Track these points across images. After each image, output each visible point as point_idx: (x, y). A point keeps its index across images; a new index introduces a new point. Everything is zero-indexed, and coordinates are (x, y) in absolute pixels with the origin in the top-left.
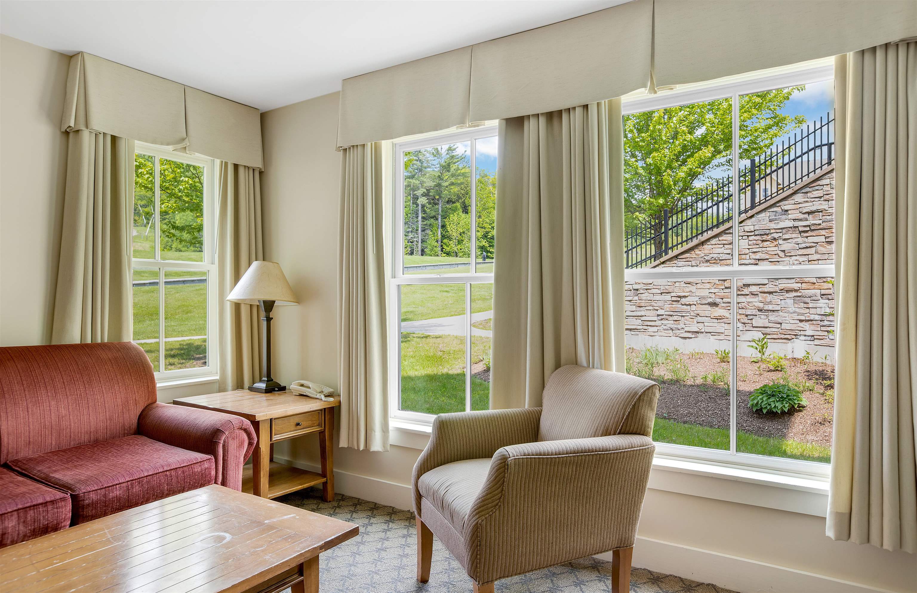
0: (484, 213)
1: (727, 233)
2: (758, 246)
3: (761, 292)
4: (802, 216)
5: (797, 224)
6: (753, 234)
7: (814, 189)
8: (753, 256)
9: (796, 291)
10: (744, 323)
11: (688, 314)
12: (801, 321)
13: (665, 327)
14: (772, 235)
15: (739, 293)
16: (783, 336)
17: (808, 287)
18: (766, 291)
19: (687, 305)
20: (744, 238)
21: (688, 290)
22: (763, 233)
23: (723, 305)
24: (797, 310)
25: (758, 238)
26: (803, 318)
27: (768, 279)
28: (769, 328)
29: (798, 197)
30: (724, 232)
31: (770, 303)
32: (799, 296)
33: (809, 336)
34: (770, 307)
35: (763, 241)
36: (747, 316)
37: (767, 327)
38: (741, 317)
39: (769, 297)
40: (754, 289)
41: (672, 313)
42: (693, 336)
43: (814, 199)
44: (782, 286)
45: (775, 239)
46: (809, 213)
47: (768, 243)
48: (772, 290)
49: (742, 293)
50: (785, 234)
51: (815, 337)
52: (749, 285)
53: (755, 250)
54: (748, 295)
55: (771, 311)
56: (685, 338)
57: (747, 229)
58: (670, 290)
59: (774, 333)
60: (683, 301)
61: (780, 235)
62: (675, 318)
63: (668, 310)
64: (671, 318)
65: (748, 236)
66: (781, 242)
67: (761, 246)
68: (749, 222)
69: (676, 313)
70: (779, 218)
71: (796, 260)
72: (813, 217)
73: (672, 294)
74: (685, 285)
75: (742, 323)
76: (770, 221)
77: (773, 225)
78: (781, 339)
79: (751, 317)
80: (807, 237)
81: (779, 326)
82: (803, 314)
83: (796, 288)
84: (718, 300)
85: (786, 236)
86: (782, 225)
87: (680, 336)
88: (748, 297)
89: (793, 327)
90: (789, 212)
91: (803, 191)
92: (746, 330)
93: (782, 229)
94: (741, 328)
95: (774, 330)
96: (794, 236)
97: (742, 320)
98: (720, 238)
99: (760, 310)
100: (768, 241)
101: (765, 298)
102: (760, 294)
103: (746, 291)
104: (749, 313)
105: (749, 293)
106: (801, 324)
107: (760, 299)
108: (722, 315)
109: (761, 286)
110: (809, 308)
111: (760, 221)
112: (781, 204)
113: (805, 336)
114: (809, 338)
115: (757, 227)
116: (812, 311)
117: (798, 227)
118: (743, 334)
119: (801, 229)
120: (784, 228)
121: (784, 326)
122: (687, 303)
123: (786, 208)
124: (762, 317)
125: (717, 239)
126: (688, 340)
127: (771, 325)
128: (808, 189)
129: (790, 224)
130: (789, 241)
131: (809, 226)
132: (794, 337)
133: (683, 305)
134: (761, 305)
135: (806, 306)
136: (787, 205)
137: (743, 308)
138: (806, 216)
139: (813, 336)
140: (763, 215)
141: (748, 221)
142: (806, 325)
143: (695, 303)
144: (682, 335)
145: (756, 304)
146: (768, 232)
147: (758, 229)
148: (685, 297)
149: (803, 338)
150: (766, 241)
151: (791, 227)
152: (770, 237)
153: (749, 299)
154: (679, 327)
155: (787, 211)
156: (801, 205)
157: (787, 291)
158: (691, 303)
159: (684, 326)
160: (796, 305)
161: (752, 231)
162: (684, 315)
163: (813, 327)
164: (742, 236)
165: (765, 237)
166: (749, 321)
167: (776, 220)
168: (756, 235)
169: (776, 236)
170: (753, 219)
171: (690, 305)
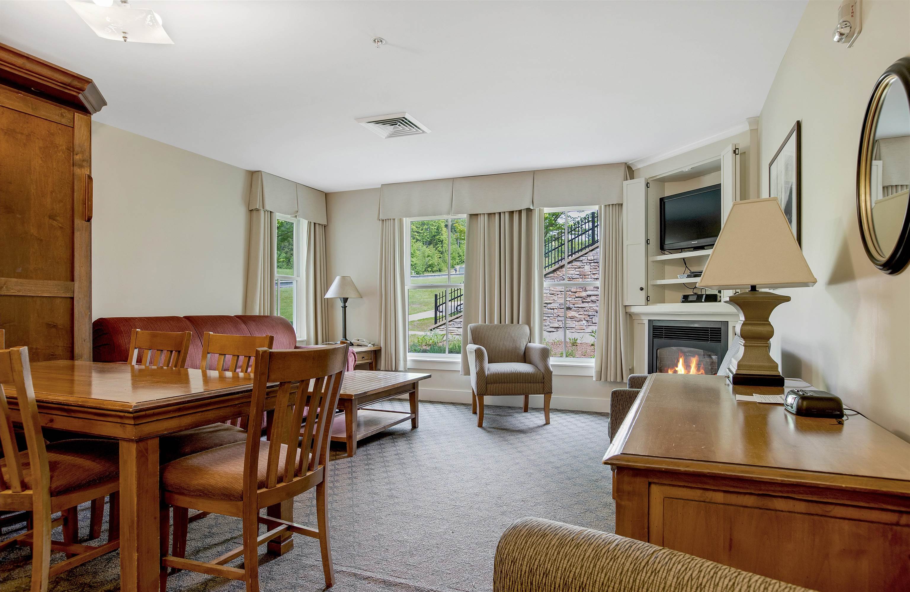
1: (577, 261)
2: (596, 270)
6: (593, 261)
8: (593, 276)
10: (587, 321)
11: (552, 315)
19: (551, 309)
20: (587, 264)
21: (552, 299)
23: (574, 309)
30: (575, 260)
36: (589, 316)
38: (585, 317)
40: (593, 298)
42: (555, 330)
49: (587, 301)
52: (590, 296)
53: (594, 272)
54: (590, 302)
56: (550, 332)
57: (589, 258)
60: (549, 306)
65: (590, 263)
68: (591, 254)
74: (550, 296)
75: (586, 321)
79: (592, 317)
84: (571, 306)
87: (547, 330)
88: (590, 303)
92: (589, 326)
94: (585, 324)
97: (586, 319)
99: (597, 312)
103: (589, 300)
104: (590, 314)
108: (573, 315)
118: (587, 328)
122: (552, 308)
126: (552, 333)
133: (548, 309)
137: (586, 311)
143: (557, 308)
144: (548, 330)
145: (595, 308)
147: (596, 258)
153: (590, 305)
158: (554, 308)
161: (592, 260)
162: (549, 316)
164: (586, 263)
166: (591, 319)
168: (595, 263)
170: (593, 252)
171: (553, 309)
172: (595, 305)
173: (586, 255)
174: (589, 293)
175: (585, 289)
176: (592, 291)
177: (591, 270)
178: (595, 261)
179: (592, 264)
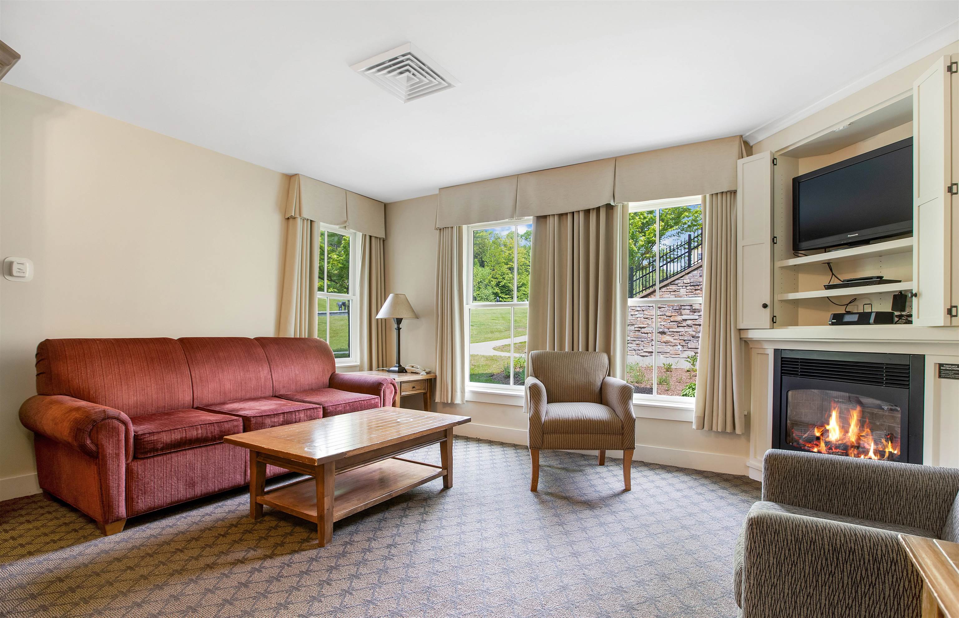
0: (497, 267)
1: (673, 284)
2: (692, 293)
3: (694, 325)
6: (689, 285)
10: (683, 346)
11: (646, 340)
13: (630, 349)
18: (697, 324)
19: (645, 333)
20: (683, 287)
21: (646, 323)
22: (696, 284)
23: (669, 333)
25: (693, 287)
30: (671, 283)
35: (696, 290)
36: (684, 341)
38: (681, 342)
40: (689, 322)
41: (635, 339)
42: (649, 355)
47: (699, 291)
49: (682, 325)
52: (686, 320)
54: (685, 326)
56: (643, 356)
57: (685, 281)
58: (634, 323)
60: (643, 330)
62: (637, 342)
63: (632, 336)
64: (634, 343)
65: (686, 286)
67: (694, 293)
69: (638, 339)
73: (636, 326)
74: (644, 320)
75: (681, 346)
79: (688, 342)
84: (666, 330)
87: (640, 354)
88: (685, 328)
92: (684, 351)
94: (681, 349)
97: (681, 344)
98: (668, 288)
99: (693, 337)
102: (693, 326)
103: (684, 324)
104: (686, 339)
108: (668, 340)
111: (694, 276)
115: (692, 281)
118: (682, 353)
122: (646, 332)
124: (695, 341)
125: (666, 288)
126: (645, 357)
133: (642, 333)
134: (694, 333)
137: (682, 336)
140: (695, 272)
141: (686, 276)
143: (651, 332)
144: (642, 354)
145: (691, 333)
146: (699, 284)
148: (644, 328)
150: (698, 290)
152: (700, 287)
153: (686, 329)
154: (640, 348)
158: (648, 332)
159: (643, 348)
161: (688, 283)
162: (643, 340)
165: (697, 287)
166: (686, 344)
170: (690, 275)
171: (647, 333)
172: (691, 330)
173: (682, 279)
174: (685, 317)
175: (681, 313)
176: (688, 315)
177: (687, 294)
178: (692, 285)
179: (688, 288)
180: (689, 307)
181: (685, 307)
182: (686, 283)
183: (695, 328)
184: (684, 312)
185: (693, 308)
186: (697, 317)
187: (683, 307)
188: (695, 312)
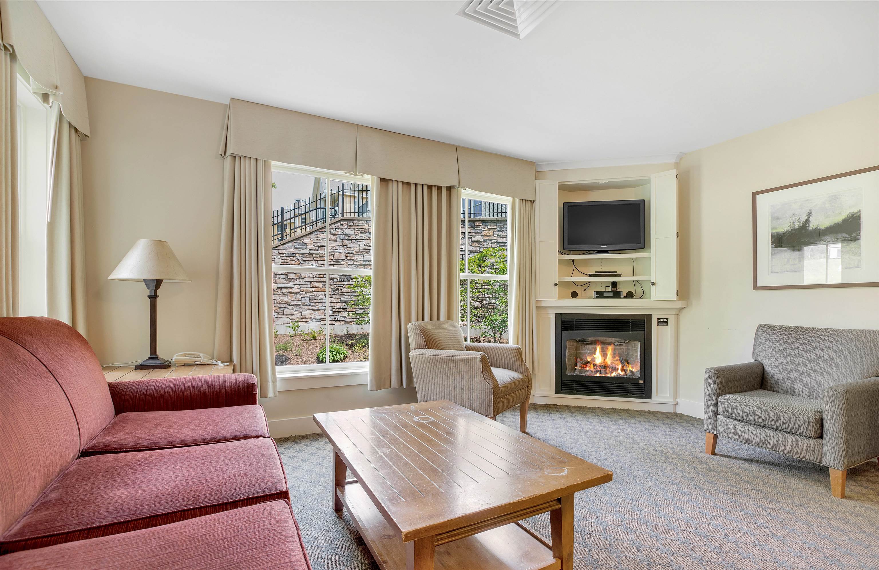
2: (287, 264)
3: (289, 293)
4: (314, 248)
5: (311, 252)
6: (284, 255)
7: (321, 233)
9: (311, 292)
10: (278, 313)
12: (313, 310)
14: (297, 257)
15: (275, 293)
16: (303, 320)
17: (318, 291)
18: (293, 292)
20: (278, 257)
22: (291, 255)
24: (311, 304)
26: (315, 309)
27: (294, 284)
28: (294, 315)
29: (313, 236)
31: (295, 299)
32: (313, 296)
33: (318, 319)
34: (295, 302)
35: (291, 260)
36: (280, 308)
37: (293, 315)
38: (276, 309)
39: (294, 296)
40: (284, 291)
43: (321, 239)
44: (303, 289)
45: (298, 260)
46: (318, 247)
47: (294, 262)
48: (296, 292)
49: (277, 293)
50: (305, 257)
51: (322, 320)
52: (281, 288)
54: (280, 294)
55: (295, 304)
57: (280, 251)
59: (297, 318)
61: (302, 258)
65: (281, 256)
66: (302, 262)
68: (282, 247)
70: (301, 247)
71: (311, 274)
72: (321, 249)
75: (277, 313)
76: (295, 248)
77: (297, 251)
78: (302, 322)
79: (283, 309)
80: (317, 261)
81: (300, 314)
82: (315, 306)
83: (311, 291)
85: (305, 259)
86: (303, 252)
88: (280, 295)
89: (309, 314)
90: (307, 244)
91: (315, 233)
93: (303, 254)
95: (297, 316)
96: (310, 259)
97: (276, 310)
99: (289, 304)
100: (294, 261)
101: (292, 296)
103: (279, 292)
104: (281, 306)
105: (281, 293)
106: (314, 312)
107: (289, 297)
109: (289, 289)
110: (318, 303)
111: (289, 247)
112: (302, 239)
113: (316, 319)
114: (318, 320)
115: (287, 251)
116: (320, 304)
117: (312, 254)
119: (314, 255)
120: (304, 254)
121: (303, 314)
123: (305, 241)
124: (290, 308)
127: (295, 313)
128: (318, 233)
129: (308, 252)
130: (307, 262)
131: (318, 254)
132: (309, 320)
134: (289, 301)
135: (316, 301)
136: (306, 240)
137: (277, 303)
138: (317, 248)
139: (320, 319)
140: (290, 244)
142: (317, 313)
145: (286, 300)
146: (294, 255)
147: (288, 252)
149: (314, 320)
150: (293, 261)
151: (308, 254)
152: (295, 258)
155: (306, 243)
156: (314, 241)
157: (306, 293)
160: (311, 301)
161: (284, 254)
163: (320, 314)
164: (277, 256)
165: (292, 258)
166: (282, 311)
167: (299, 248)
168: (286, 256)
169: (299, 258)
170: (285, 246)
172: (286, 297)
173: (276, 249)
174: (280, 285)
175: (276, 281)
176: (283, 283)
178: (287, 255)
179: (283, 258)
180: (284, 277)
181: (280, 276)
182: (280, 254)
183: (290, 296)
184: (278, 280)
185: (289, 277)
186: (292, 286)
187: (278, 276)
188: (290, 281)
